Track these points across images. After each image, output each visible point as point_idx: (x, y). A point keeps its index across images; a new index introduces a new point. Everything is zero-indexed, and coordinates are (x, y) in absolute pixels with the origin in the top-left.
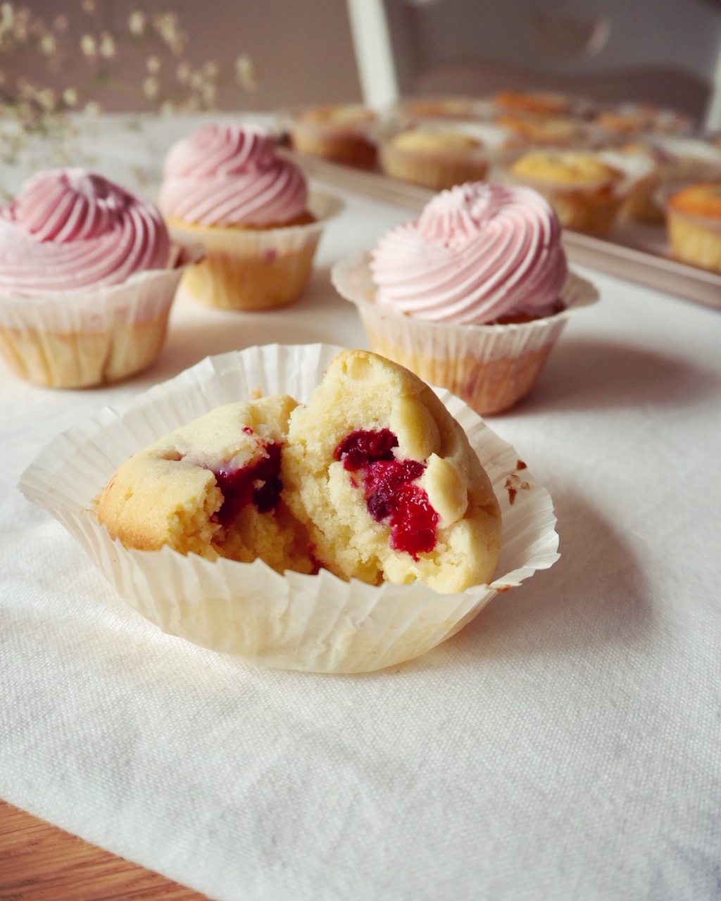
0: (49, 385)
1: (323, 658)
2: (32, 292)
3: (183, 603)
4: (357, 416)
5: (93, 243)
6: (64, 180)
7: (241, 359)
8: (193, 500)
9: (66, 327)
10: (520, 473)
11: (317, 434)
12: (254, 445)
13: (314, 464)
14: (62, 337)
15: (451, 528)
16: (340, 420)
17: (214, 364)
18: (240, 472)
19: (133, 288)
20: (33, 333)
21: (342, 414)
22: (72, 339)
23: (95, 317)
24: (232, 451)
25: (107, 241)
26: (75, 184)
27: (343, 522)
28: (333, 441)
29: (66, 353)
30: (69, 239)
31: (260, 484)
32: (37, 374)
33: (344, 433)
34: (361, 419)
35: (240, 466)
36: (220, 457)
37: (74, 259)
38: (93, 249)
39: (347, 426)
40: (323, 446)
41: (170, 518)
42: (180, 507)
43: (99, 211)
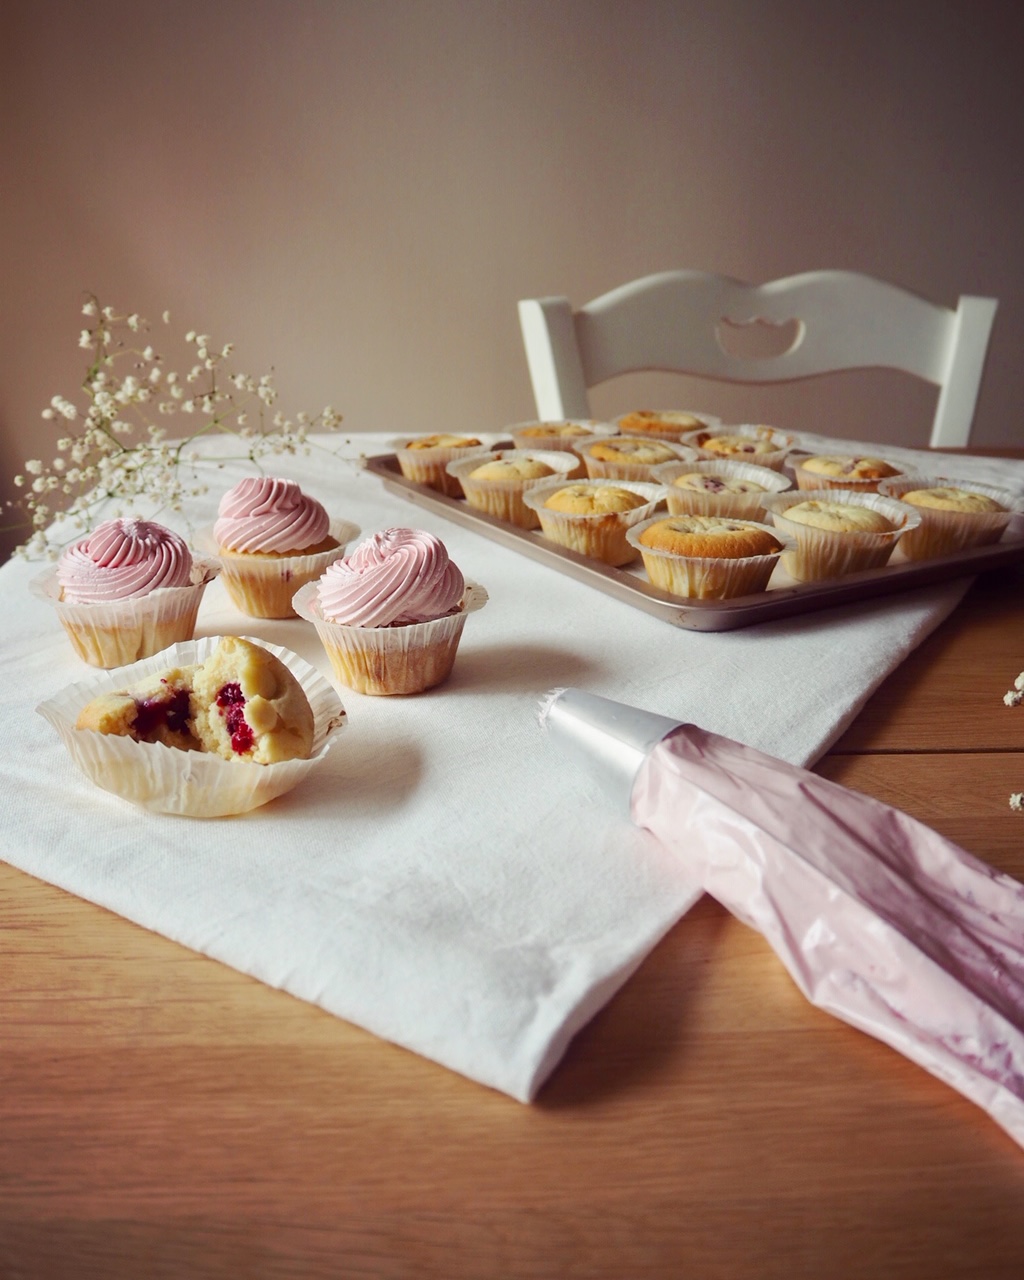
0: (101, 665)
1: (177, 804)
2: (89, 601)
3: (100, 764)
4: (227, 675)
5: (131, 568)
6: (119, 526)
7: (197, 646)
8: (115, 713)
9: (109, 625)
10: (340, 718)
11: (206, 685)
12: (166, 689)
13: (203, 703)
14: (106, 631)
15: (260, 737)
16: (219, 677)
17: (178, 647)
18: (157, 704)
19: (153, 598)
20: (88, 627)
21: (220, 673)
22: (114, 632)
23: (128, 618)
24: (153, 692)
25: (140, 567)
26: (125, 530)
27: (215, 738)
28: (214, 690)
29: (110, 643)
30: (116, 566)
31: (171, 713)
32: (93, 658)
33: (221, 685)
34: (229, 676)
35: (157, 701)
36: (147, 695)
37: (116, 579)
38: (133, 571)
39: (222, 681)
40: (208, 692)
41: (102, 720)
42: (107, 715)
43: (138, 545)
